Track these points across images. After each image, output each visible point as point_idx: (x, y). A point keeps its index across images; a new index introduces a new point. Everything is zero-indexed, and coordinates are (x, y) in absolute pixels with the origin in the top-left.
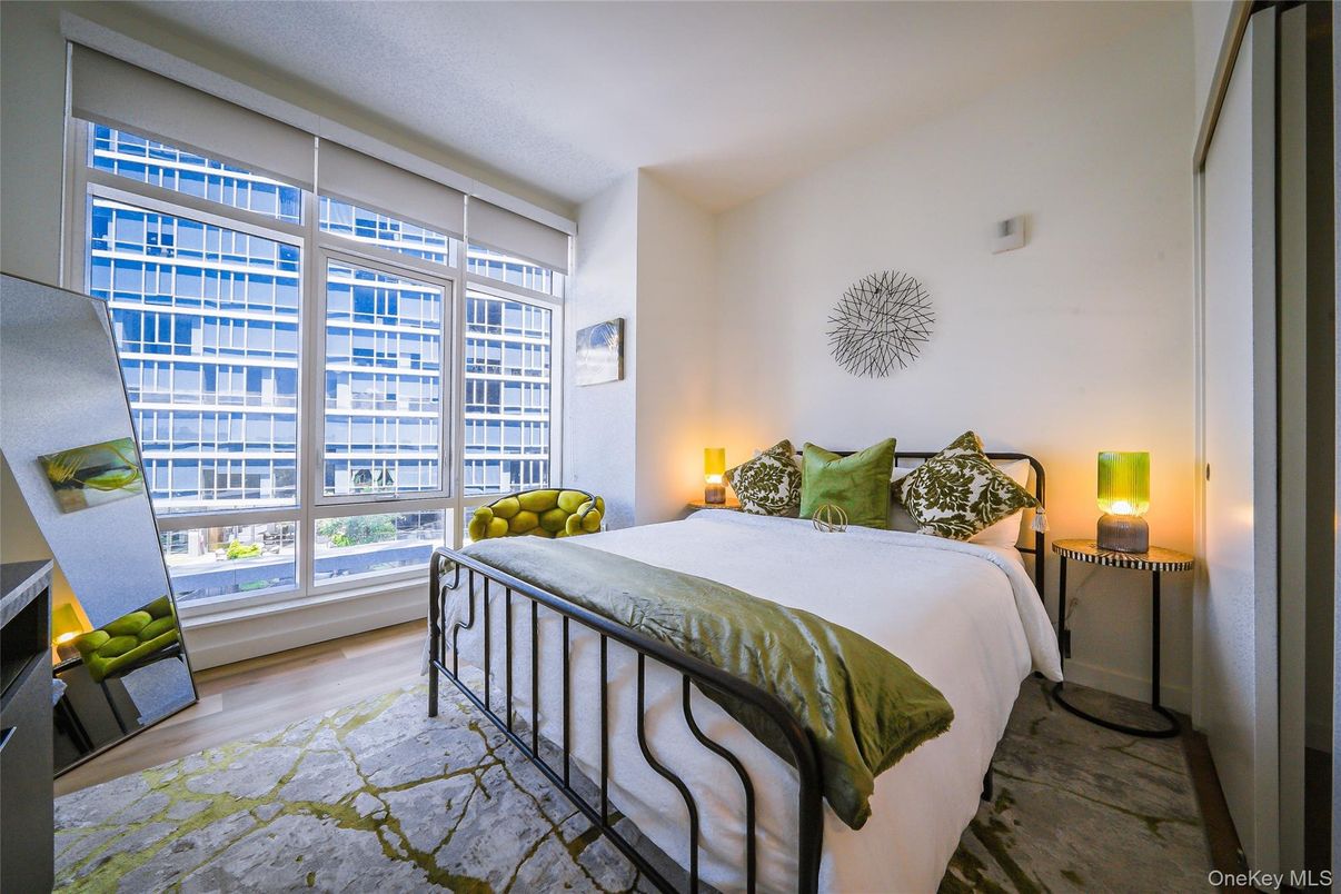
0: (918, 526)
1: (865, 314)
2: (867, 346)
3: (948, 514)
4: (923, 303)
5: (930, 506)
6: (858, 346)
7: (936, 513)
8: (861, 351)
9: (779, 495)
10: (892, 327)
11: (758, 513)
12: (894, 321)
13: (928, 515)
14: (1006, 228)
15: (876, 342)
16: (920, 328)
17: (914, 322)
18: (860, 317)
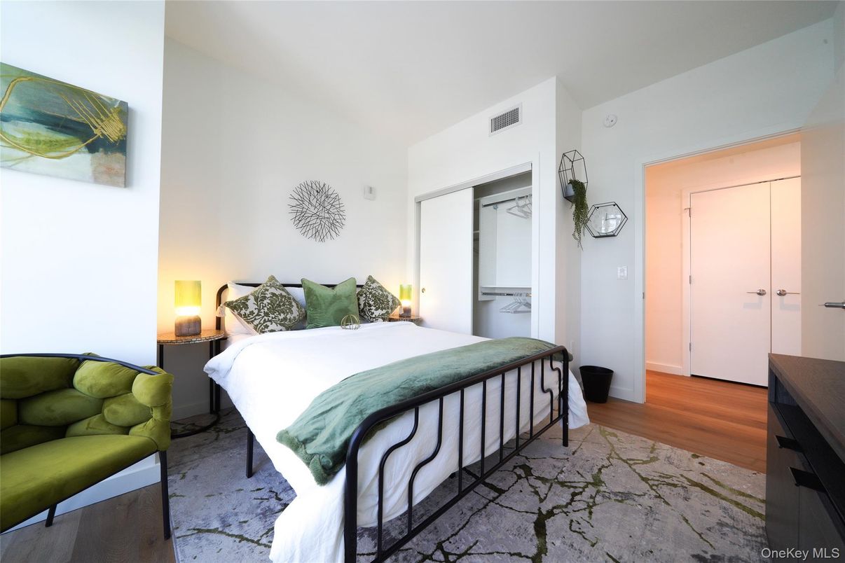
0: (376, 318)
1: (314, 202)
2: (314, 222)
3: (384, 311)
4: (341, 209)
5: (376, 309)
6: (308, 220)
7: (379, 312)
8: (310, 223)
9: (293, 315)
10: (327, 215)
11: (281, 330)
12: (328, 213)
13: (377, 313)
14: (371, 190)
15: (319, 221)
16: (339, 221)
17: (337, 217)
18: (310, 203)
